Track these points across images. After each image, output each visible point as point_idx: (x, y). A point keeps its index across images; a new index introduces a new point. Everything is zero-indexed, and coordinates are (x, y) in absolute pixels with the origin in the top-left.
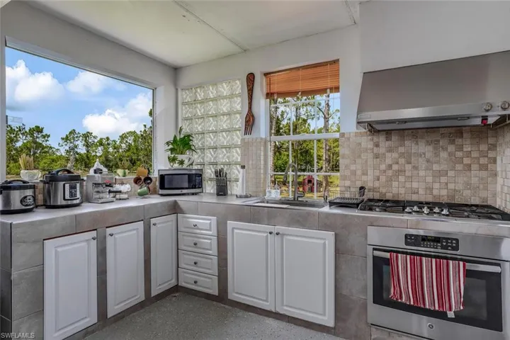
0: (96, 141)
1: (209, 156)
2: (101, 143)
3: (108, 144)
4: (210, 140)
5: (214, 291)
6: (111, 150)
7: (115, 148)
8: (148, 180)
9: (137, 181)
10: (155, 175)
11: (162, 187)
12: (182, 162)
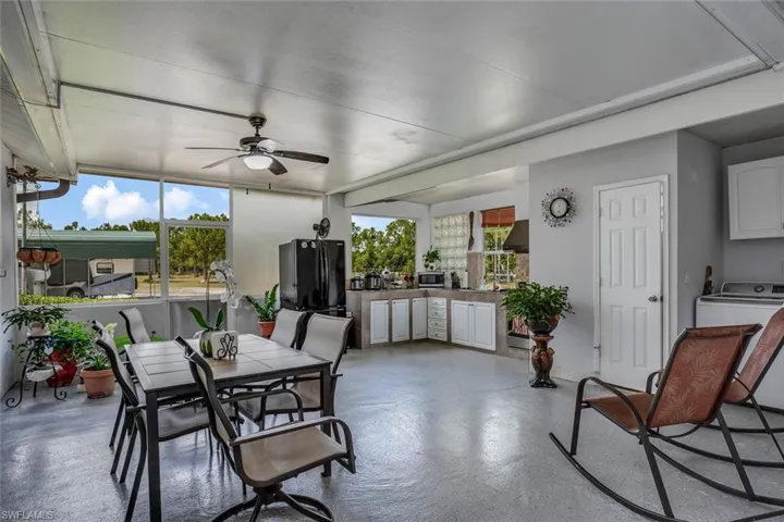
0: (359, 233)
1: (450, 263)
2: (365, 236)
3: (374, 237)
4: (450, 253)
5: (445, 339)
6: (376, 244)
7: (382, 242)
8: (412, 278)
9: (406, 278)
10: (416, 275)
11: (420, 282)
12: (432, 268)
